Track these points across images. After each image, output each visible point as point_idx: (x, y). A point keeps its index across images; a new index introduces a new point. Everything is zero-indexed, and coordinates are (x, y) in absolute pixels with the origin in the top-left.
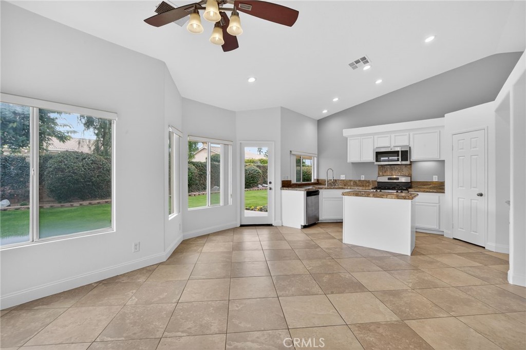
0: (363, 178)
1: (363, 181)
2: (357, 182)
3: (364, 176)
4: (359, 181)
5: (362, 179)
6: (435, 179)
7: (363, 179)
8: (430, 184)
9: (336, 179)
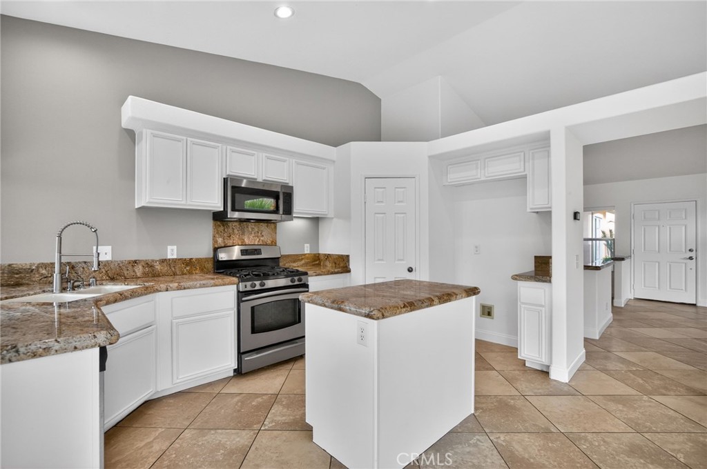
0: (172, 253)
1: (174, 261)
2: (158, 267)
3: (175, 248)
4: (163, 261)
5: (169, 257)
6: (307, 250)
7: (175, 257)
8: (302, 259)
9: (73, 260)
